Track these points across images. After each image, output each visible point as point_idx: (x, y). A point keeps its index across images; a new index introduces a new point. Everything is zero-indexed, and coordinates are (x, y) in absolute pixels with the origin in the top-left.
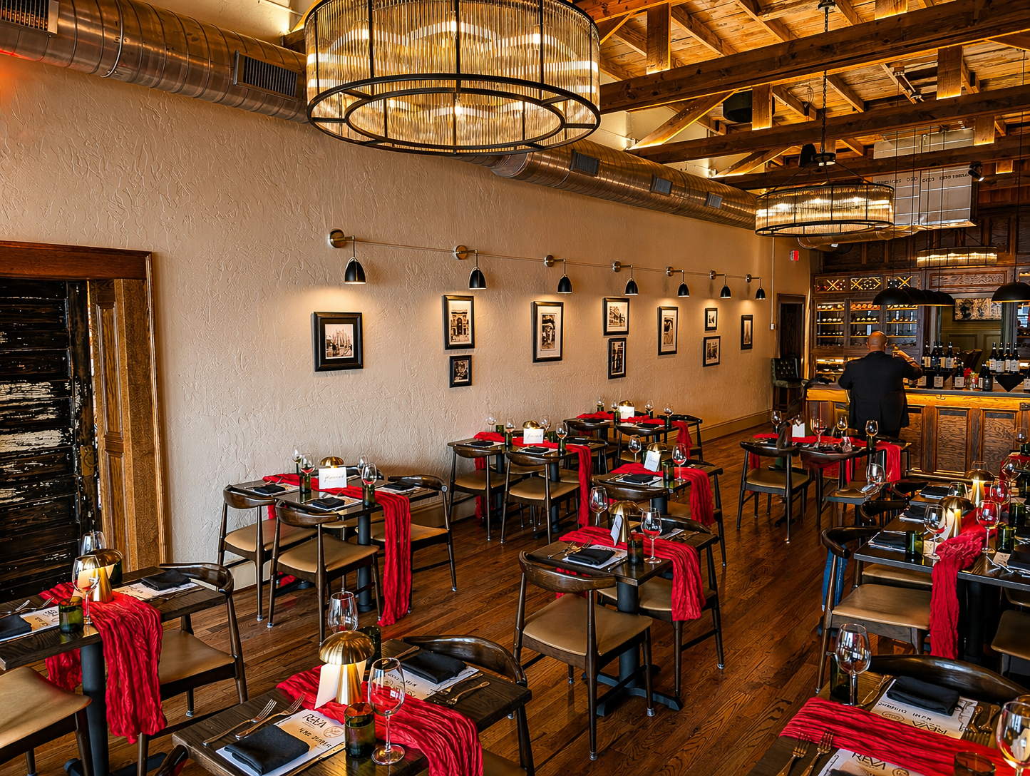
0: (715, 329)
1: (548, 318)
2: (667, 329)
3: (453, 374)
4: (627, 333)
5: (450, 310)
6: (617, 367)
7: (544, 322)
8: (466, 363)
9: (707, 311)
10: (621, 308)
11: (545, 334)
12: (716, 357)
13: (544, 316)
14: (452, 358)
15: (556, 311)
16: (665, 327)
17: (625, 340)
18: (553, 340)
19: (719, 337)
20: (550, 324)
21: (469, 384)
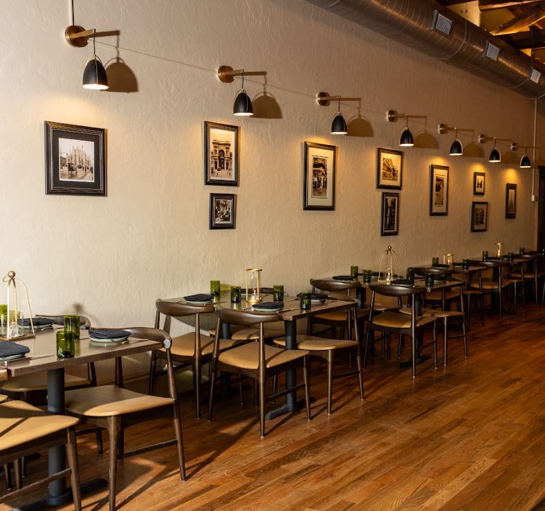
0: (482, 194)
1: (320, 162)
2: (438, 188)
3: (213, 214)
4: (399, 188)
5: (211, 141)
6: (389, 225)
7: (315, 165)
8: (230, 202)
9: (476, 174)
10: (395, 160)
11: (316, 179)
12: (483, 223)
13: (315, 159)
14: (212, 195)
15: (328, 154)
16: (437, 186)
17: (397, 195)
18: (325, 186)
19: (486, 203)
20: (321, 169)
21: (232, 227)
